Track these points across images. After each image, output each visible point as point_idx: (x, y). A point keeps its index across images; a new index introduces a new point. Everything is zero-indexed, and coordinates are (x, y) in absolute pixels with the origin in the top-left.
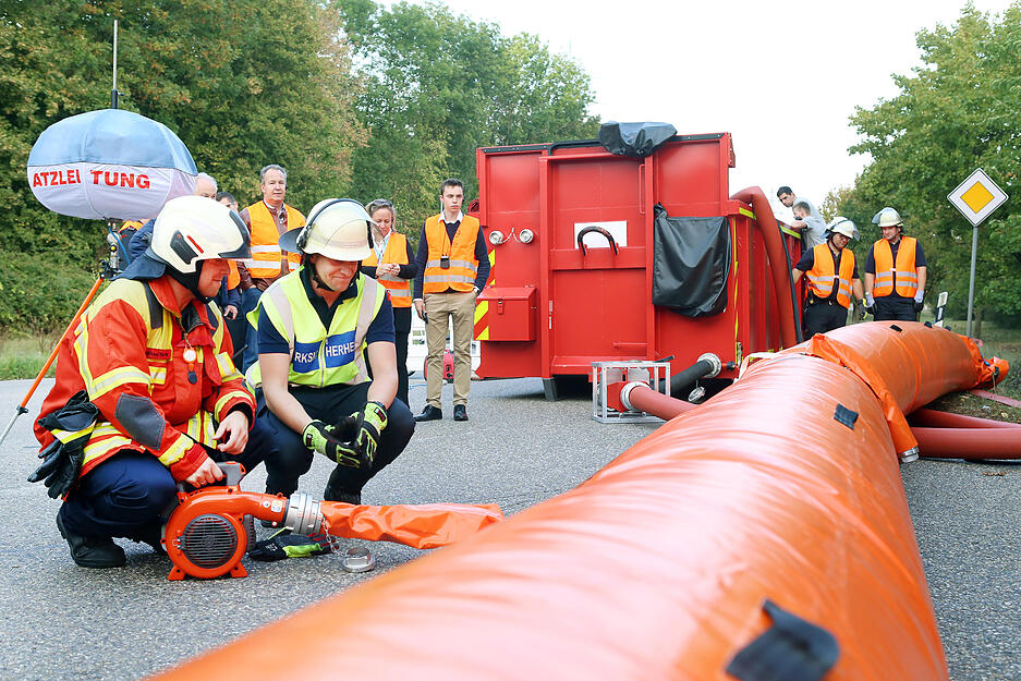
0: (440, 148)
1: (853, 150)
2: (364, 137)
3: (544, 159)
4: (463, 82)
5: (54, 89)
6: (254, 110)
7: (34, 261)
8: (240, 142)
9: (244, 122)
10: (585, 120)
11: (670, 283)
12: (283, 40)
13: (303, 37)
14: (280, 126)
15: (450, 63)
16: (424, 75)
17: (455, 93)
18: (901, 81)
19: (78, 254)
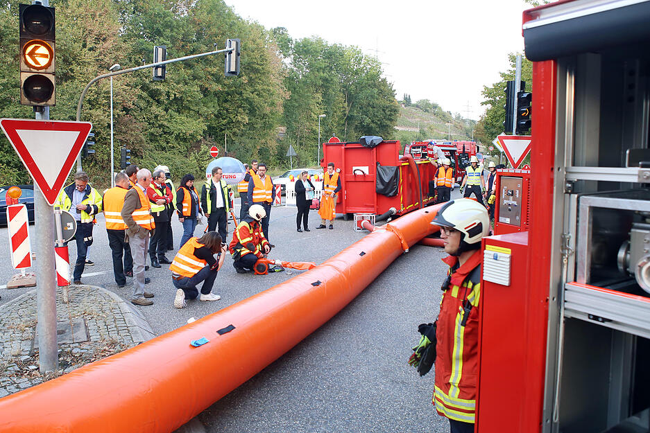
0: (319, 96)
1: (483, 104)
2: (288, 95)
3: (343, 148)
4: (328, 68)
5: (172, 89)
6: (245, 89)
7: (168, 154)
8: (240, 102)
9: (241, 94)
10: (380, 80)
11: (381, 187)
12: (256, 61)
13: (263, 58)
14: (254, 95)
15: (321, 61)
16: (310, 66)
17: (325, 74)
18: (503, 75)
19: (182, 151)
